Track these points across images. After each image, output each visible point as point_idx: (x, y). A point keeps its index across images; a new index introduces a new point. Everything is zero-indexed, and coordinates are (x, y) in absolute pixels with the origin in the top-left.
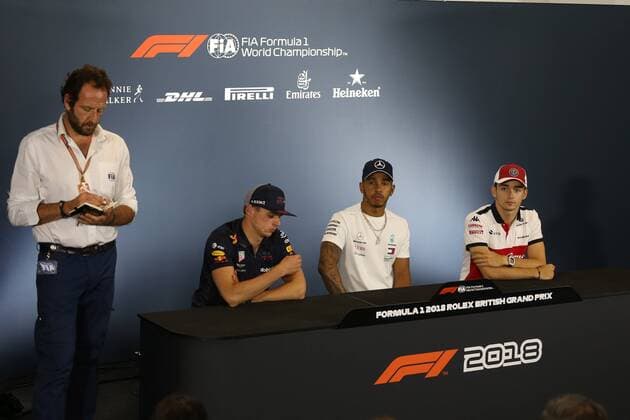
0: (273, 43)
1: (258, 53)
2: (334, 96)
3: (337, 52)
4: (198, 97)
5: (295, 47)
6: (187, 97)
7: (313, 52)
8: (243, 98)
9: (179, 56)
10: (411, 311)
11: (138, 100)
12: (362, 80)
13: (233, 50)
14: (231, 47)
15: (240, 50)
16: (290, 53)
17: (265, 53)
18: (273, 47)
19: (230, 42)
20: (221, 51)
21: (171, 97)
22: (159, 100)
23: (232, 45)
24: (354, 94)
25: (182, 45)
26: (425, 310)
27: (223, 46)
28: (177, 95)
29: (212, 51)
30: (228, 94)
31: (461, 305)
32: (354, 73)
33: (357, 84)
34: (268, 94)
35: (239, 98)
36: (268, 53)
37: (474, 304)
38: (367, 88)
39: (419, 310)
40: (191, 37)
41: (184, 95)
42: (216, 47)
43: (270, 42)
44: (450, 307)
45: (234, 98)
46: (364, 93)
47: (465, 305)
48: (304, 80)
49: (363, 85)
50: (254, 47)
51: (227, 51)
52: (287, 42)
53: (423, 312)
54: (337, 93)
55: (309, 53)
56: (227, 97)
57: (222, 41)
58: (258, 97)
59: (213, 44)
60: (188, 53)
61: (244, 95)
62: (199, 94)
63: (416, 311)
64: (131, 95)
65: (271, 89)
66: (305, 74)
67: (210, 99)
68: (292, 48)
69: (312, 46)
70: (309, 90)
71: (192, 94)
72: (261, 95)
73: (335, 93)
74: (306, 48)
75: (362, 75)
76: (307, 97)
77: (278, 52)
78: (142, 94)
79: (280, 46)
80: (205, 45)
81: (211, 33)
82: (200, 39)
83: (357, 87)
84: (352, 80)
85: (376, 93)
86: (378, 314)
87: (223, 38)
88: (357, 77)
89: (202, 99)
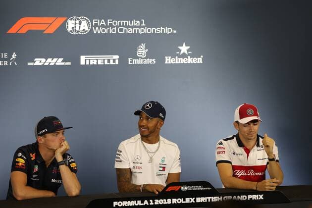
0: (118, 23)
1: (106, 31)
2: (166, 62)
3: (168, 30)
4: (59, 62)
5: (135, 27)
6: (51, 62)
7: (149, 31)
8: (95, 63)
9: (45, 32)
10: (142, 202)
11: (13, 63)
12: (188, 51)
13: (86, 28)
14: (84, 26)
15: (92, 29)
16: (131, 31)
17: (111, 31)
18: (117, 27)
19: (84, 23)
20: (77, 29)
21: (38, 62)
22: (29, 64)
23: (86, 24)
24: (182, 61)
25: (47, 24)
26: (154, 202)
27: (78, 25)
28: (43, 60)
29: (70, 29)
30: (83, 60)
31: (184, 200)
32: (182, 46)
33: (184, 53)
34: (114, 61)
35: (91, 63)
36: (114, 31)
37: (195, 200)
38: (192, 56)
39: (149, 202)
40: (54, 19)
41: (49, 60)
42: (73, 26)
43: (115, 23)
44: (175, 201)
45: (88, 63)
46: (190, 60)
47: (187, 200)
48: (142, 50)
49: (189, 55)
50: (103, 26)
51: (81, 29)
52: (128, 23)
53: (152, 203)
54: (169, 60)
55: (146, 31)
56: (82, 63)
57: (78, 22)
58: (106, 63)
59: (71, 24)
60: (51, 30)
61: (96, 61)
62: (61, 60)
63: (146, 202)
64: (8, 60)
65: (116, 57)
66: (143, 46)
67: (69, 64)
68: (132, 27)
69: (148, 26)
70: (146, 58)
71: (55, 60)
72: (109, 61)
73: (167, 60)
74: (144, 27)
75: (189, 47)
76: (145, 62)
77: (121, 30)
78: (16, 60)
79: (123, 26)
80: (64, 25)
81: (69, 16)
82: (61, 20)
83: (184, 56)
84: (180, 51)
85: (199, 60)
86: (115, 204)
87: (78, 19)
88: (184, 49)
89: (63, 64)
